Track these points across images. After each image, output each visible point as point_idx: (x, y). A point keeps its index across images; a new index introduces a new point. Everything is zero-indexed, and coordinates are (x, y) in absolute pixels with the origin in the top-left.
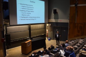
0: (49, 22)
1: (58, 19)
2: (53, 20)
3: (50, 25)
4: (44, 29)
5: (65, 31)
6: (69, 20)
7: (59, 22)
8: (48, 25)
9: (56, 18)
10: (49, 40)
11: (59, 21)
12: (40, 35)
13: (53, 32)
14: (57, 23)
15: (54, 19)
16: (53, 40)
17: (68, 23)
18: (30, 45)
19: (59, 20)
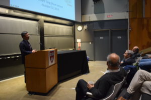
0: (83, 21)
1: (104, 13)
2: (92, 17)
3: (86, 27)
4: (73, 38)
5: (120, 37)
6: (128, 13)
7: (106, 18)
8: (80, 28)
11: (107, 16)
13: (93, 42)
15: (95, 13)
16: (94, 60)
17: (127, 19)
18: (54, 63)
19: (106, 14)
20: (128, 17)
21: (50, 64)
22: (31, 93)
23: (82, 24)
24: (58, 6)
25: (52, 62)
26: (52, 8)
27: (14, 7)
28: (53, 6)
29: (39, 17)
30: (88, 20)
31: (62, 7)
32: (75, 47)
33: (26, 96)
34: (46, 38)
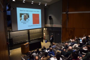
1: (53, 24)
2: (49, 25)
3: (47, 29)
4: (42, 33)
5: (59, 34)
7: (54, 26)
8: (45, 29)
9: (52, 23)
10: (46, 42)
12: (38, 38)
14: (52, 28)
20: (61, 27)
23: (45, 27)
30: (47, 26)
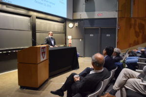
0: (74, 18)
2: (83, 15)
3: (76, 24)
4: (64, 35)
5: (109, 35)
6: (117, 13)
7: (96, 17)
8: (71, 25)
11: (97, 15)
13: (84, 39)
14: (92, 21)
15: (86, 11)
16: (84, 56)
18: (45, 58)
19: (96, 13)
20: (116, 17)
21: (42, 60)
22: (22, 87)
23: (74, 21)
24: (50, 3)
25: (44, 58)
26: (45, 5)
27: (7, 2)
28: (45, 2)
29: (31, 13)
30: (79, 18)
31: (54, 4)
32: (66, 44)
33: (17, 91)
34: (37, 34)
